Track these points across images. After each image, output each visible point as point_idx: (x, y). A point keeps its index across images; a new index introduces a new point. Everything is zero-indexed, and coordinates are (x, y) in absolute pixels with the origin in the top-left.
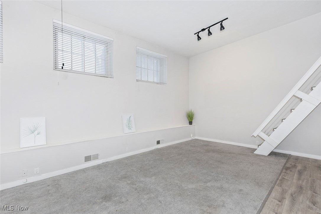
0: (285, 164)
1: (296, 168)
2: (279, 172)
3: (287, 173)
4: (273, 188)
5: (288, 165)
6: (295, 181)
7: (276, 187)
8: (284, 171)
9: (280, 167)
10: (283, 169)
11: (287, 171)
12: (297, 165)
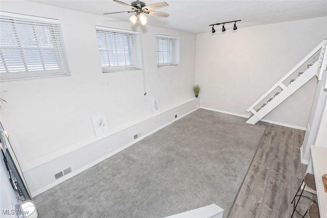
0: (265, 132)
1: (271, 134)
2: (261, 138)
3: (266, 139)
4: (257, 149)
5: (267, 132)
6: (269, 144)
7: (259, 149)
8: (264, 137)
9: (262, 134)
10: (263, 136)
11: (265, 137)
12: (272, 131)
